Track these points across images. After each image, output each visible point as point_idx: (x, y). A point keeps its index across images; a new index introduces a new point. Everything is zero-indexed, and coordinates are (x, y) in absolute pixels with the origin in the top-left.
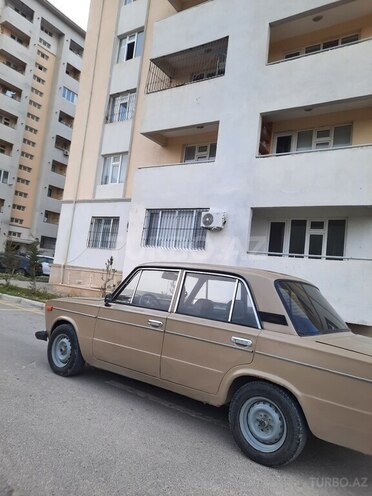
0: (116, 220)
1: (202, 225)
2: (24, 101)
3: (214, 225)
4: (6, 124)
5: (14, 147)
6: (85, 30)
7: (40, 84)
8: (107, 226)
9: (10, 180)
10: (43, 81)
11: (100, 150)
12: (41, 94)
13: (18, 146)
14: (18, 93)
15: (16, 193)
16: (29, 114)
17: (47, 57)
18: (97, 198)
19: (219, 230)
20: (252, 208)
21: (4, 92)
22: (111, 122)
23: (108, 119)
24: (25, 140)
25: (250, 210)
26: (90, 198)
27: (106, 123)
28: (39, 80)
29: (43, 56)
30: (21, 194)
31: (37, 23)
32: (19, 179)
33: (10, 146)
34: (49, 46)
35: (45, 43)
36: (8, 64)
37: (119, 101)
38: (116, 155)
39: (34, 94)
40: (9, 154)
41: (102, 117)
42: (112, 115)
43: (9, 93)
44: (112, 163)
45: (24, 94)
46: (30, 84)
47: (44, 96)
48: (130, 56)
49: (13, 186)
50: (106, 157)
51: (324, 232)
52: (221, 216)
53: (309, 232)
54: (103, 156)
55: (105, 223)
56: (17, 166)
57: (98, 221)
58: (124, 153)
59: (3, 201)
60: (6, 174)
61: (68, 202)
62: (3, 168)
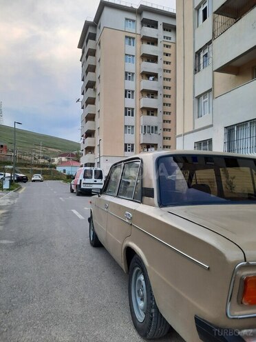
0: (210, 141)
2: (160, 79)
4: (152, 97)
5: (158, 110)
6: (175, 12)
7: (168, 65)
8: (205, 147)
9: (159, 131)
10: (170, 63)
11: (194, 94)
12: (170, 71)
13: (160, 109)
14: (155, 76)
15: (164, 138)
16: (164, 87)
17: (170, 46)
18: (196, 128)
21: (149, 78)
22: (199, 71)
23: (197, 70)
24: (164, 104)
26: (192, 130)
27: (196, 73)
28: (167, 63)
29: (167, 46)
30: (167, 138)
31: (160, 27)
32: (164, 129)
33: (156, 110)
34: (170, 38)
35: (167, 38)
36: (148, 61)
37: (202, 55)
38: (204, 94)
39: (165, 73)
40: (156, 116)
41: (192, 70)
42: (199, 65)
43: (151, 78)
44: (203, 101)
45: (159, 76)
46: (162, 68)
47: (172, 72)
48: (205, 18)
49: (161, 134)
50: (198, 98)
54: (196, 97)
55: (204, 145)
56: (162, 121)
57: (199, 144)
58: (210, 91)
59: (157, 144)
60: (156, 128)
61: (180, 136)
62: (154, 125)
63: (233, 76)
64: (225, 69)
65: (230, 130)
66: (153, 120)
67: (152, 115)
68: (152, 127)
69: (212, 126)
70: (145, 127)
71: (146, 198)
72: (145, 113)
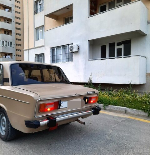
0: (43, 54)
1: (70, 51)
2: (13, 12)
3: (74, 50)
4: (8, 23)
5: (12, 31)
7: (18, 4)
8: (41, 58)
9: (13, 45)
10: (20, 2)
11: (34, 26)
13: (14, 31)
14: (10, 9)
15: (17, 50)
16: (16, 17)
18: (36, 46)
19: (76, 52)
20: (89, 41)
21: (5, 10)
22: (37, 13)
23: (36, 12)
24: (16, 28)
25: (87, 42)
26: (33, 47)
27: (35, 14)
28: (18, 2)
30: (18, 50)
32: (16, 44)
33: (11, 31)
37: (39, 4)
38: (40, 27)
39: (17, 8)
40: (11, 35)
42: (37, 10)
43: (7, 10)
44: (39, 31)
45: (12, 9)
46: (14, 4)
47: (21, 8)
49: (15, 47)
50: (37, 29)
51: (122, 47)
52: (76, 46)
53: (116, 47)
54: (36, 28)
55: (40, 57)
56: (15, 39)
57: (37, 56)
58: (43, 26)
59: (12, 54)
60: (11, 43)
61: (26, 50)
62: (10, 41)
63: (55, 20)
64: (51, 15)
65: (53, 49)
66: (9, 38)
67: (8, 34)
68: (8, 42)
69: (44, 46)
70: (3, 42)
71: (5, 83)
72: (3, 32)
